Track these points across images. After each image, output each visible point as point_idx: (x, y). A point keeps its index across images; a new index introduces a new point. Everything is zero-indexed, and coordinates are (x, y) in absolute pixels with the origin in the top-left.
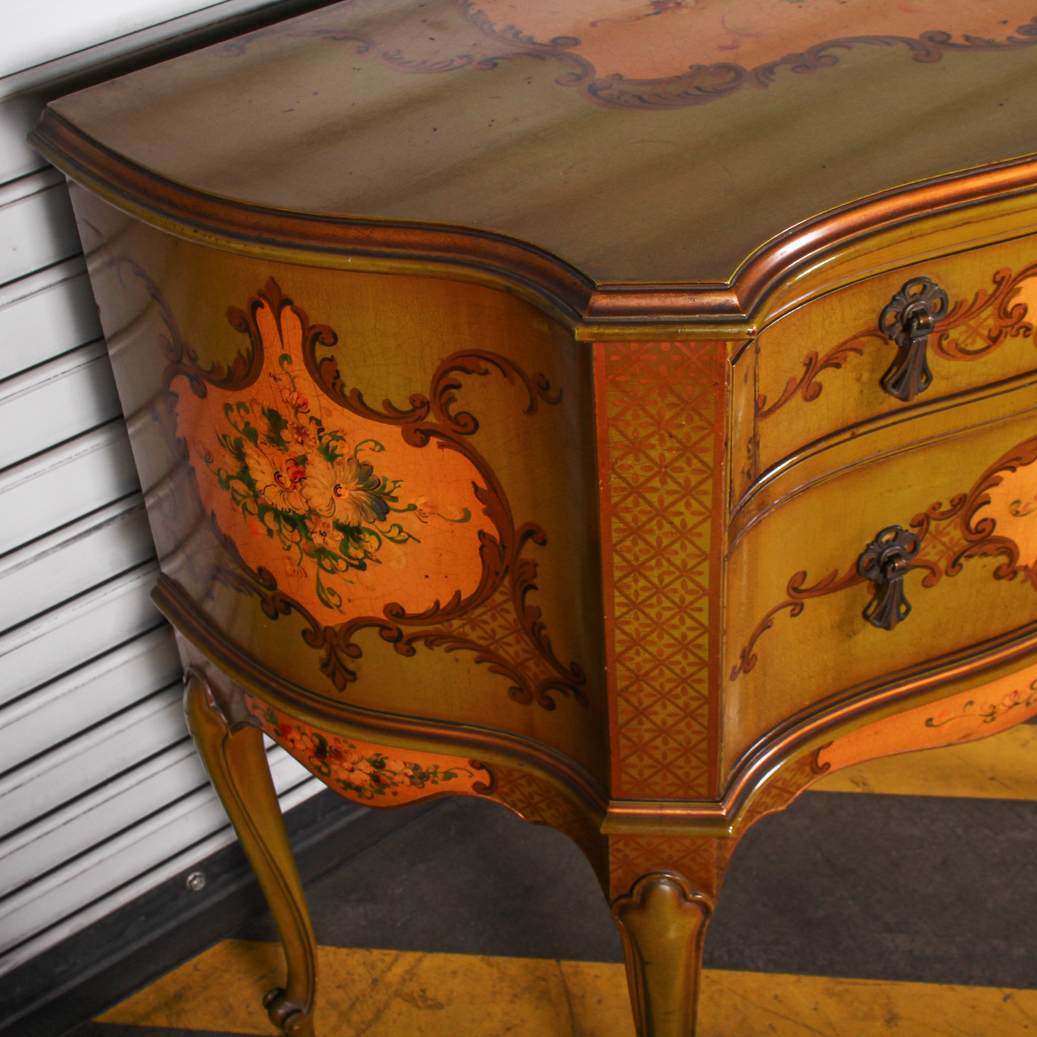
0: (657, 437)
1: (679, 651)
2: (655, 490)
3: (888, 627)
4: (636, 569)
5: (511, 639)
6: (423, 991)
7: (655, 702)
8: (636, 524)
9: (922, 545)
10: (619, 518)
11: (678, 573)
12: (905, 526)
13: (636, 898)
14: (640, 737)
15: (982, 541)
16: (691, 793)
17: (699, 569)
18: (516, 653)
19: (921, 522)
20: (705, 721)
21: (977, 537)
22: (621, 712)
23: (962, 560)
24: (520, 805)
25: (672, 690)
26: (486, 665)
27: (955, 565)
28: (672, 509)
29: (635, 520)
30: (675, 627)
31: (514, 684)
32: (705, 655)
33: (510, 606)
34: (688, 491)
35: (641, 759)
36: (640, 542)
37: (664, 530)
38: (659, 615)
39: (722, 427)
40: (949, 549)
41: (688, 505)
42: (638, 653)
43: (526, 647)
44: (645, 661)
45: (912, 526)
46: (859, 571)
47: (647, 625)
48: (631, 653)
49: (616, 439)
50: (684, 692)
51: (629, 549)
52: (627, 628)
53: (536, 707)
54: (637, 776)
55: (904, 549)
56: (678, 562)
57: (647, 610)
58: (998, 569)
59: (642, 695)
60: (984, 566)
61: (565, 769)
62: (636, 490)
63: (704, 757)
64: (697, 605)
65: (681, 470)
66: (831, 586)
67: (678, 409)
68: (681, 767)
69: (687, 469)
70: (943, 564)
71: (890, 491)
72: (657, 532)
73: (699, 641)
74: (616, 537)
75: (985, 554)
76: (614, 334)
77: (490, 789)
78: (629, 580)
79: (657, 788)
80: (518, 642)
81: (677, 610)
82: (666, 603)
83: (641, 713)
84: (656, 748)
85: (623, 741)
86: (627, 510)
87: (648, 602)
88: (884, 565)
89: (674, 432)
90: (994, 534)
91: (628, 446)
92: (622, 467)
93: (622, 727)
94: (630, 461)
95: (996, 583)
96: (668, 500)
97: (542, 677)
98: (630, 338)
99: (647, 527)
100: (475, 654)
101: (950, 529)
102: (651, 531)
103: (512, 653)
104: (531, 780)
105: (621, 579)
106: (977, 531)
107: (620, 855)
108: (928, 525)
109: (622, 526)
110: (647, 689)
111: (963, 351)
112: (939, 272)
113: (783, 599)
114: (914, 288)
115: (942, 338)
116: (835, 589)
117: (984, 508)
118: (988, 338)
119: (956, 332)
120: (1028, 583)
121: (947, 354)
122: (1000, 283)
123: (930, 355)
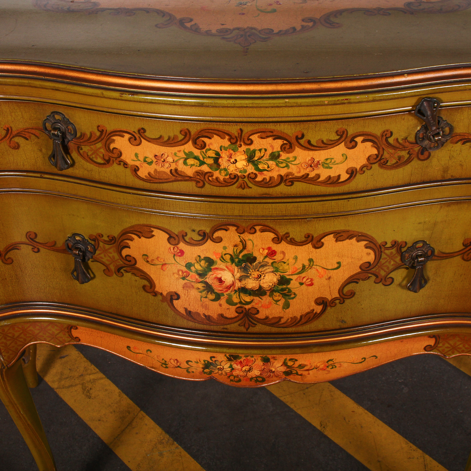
9: (98, 252)
15: (131, 267)
19: (95, 240)
21: (128, 263)
23: (123, 271)
27: (119, 271)
40: (114, 261)
45: (90, 239)
58: (145, 286)
60: (136, 281)
66: (54, 248)
70: (112, 268)
75: (135, 275)
90: (137, 266)
95: (146, 294)
101: (111, 251)
106: (126, 260)
108: (99, 243)
111: (92, 160)
112: (68, 113)
113: (24, 239)
114: (57, 117)
115: (79, 148)
116: (58, 251)
117: (128, 249)
118: (104, 159)
119: (85, 149)
120: (165, 303)
121: (84, 158)
122: (102, 132)
123: (74, 155)
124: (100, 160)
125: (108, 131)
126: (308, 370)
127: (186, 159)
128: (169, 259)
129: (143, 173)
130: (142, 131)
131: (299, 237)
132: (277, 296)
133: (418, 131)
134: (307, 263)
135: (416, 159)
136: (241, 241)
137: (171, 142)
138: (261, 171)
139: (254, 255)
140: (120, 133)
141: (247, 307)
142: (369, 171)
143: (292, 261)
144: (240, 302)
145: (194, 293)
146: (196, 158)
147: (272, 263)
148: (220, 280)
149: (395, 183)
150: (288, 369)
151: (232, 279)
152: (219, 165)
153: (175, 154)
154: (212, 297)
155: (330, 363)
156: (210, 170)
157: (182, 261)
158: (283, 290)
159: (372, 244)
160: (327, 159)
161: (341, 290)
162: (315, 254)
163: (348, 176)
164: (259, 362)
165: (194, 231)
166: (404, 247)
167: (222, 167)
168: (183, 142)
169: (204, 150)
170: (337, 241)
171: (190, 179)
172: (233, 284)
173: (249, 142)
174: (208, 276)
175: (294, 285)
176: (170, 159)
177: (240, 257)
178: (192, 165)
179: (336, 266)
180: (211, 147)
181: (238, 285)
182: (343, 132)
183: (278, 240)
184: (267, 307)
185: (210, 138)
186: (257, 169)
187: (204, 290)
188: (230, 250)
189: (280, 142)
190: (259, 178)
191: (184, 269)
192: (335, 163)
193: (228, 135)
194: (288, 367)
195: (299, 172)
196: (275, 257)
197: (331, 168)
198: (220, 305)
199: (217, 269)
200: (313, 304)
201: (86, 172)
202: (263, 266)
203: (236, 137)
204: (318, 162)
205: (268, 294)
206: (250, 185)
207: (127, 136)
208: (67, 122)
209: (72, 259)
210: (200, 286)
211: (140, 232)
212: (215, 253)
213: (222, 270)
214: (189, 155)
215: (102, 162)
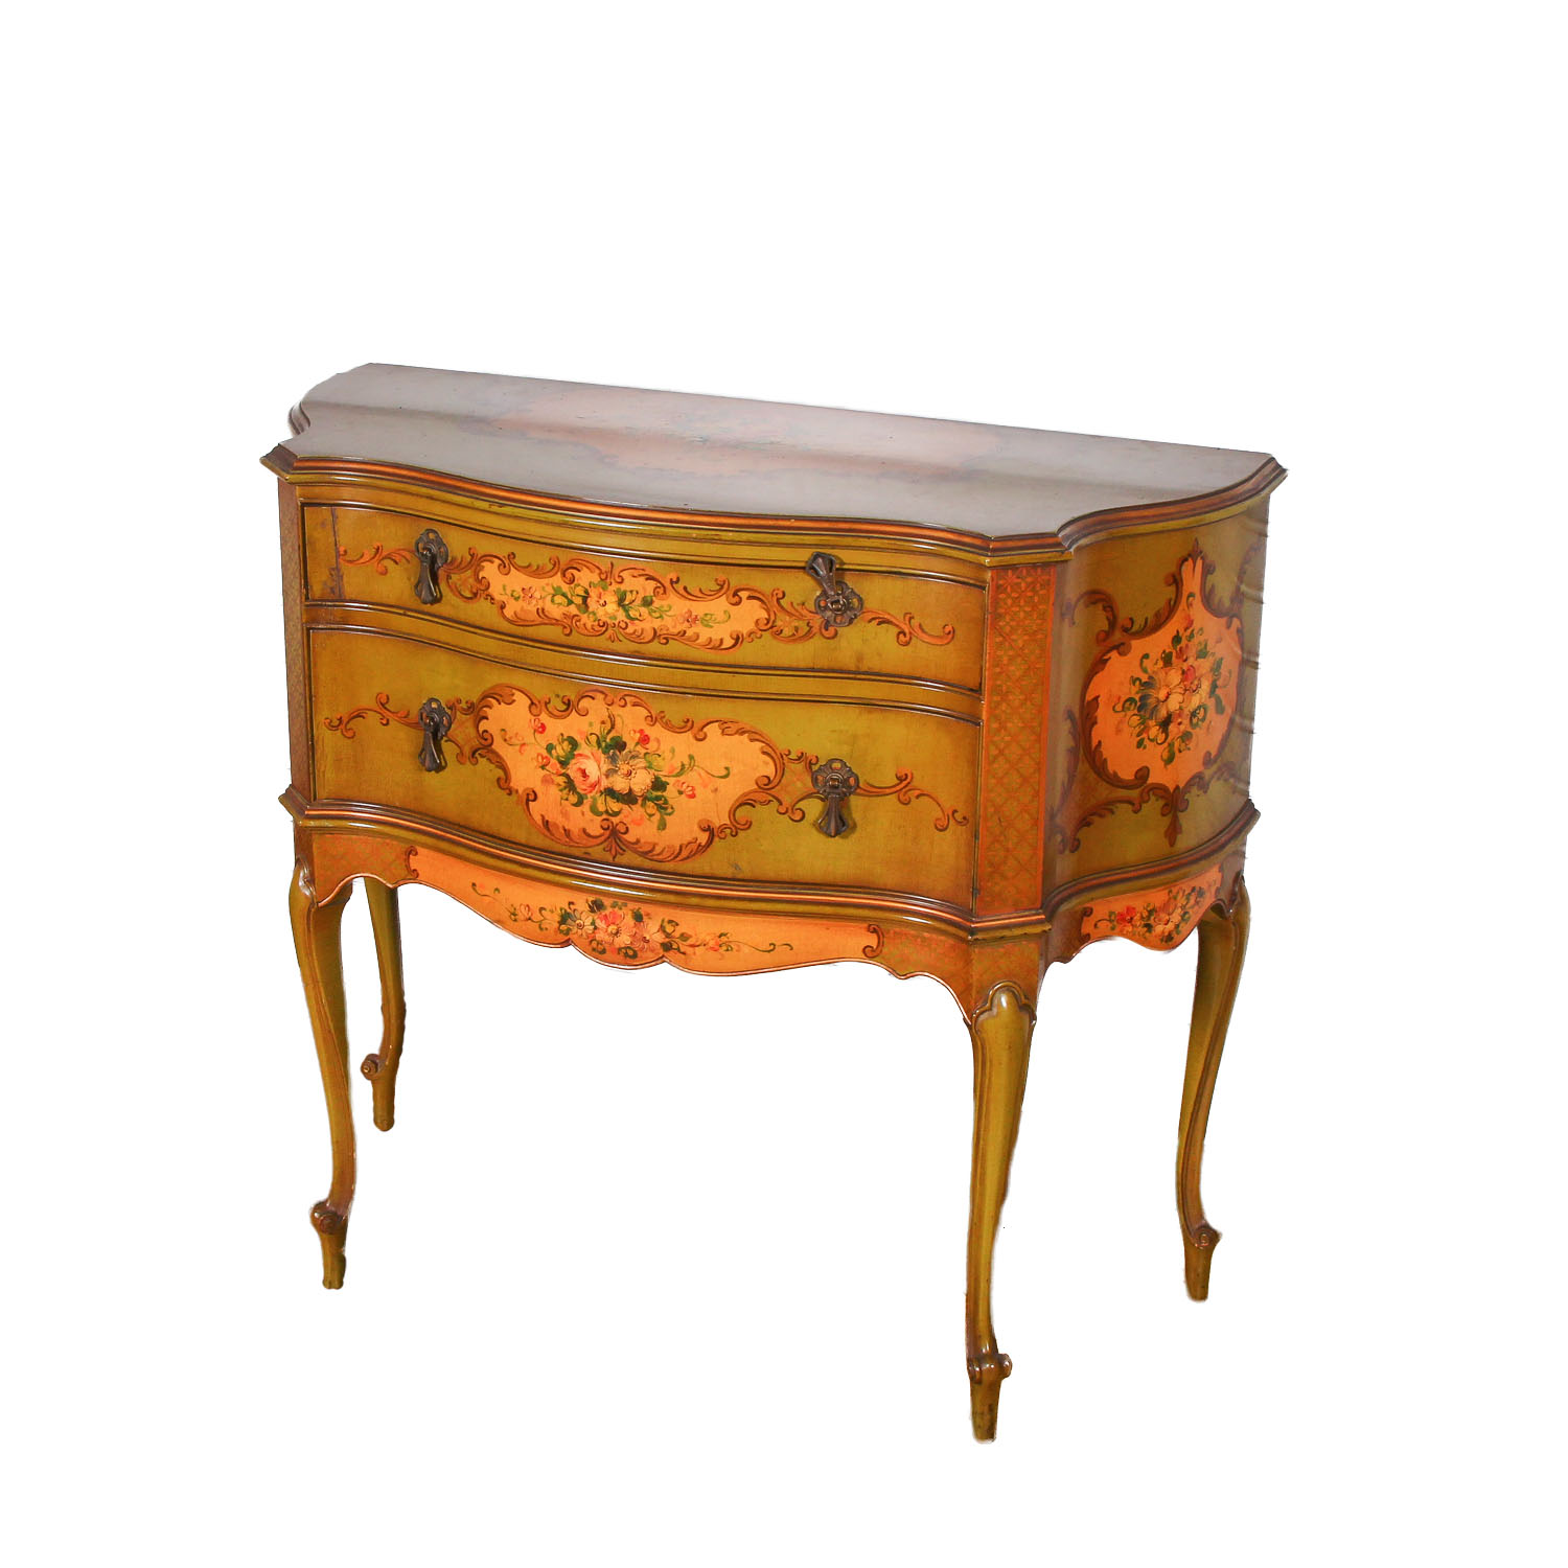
9: (454, 726)
15: (487, 749)
21: (484, 742)
27: (473, 755)
40: (469, 740)
46: (421, 720)
60: (491, 770)
66: (406, 720)
70: (467, 751)
75: (490, 760)
90: (493, 746)
106: (483, 737)
108: (456, 713)
111: (459, 593)
112: (442, 530)
113: (373, 704)
114: (431, 536)
115: (449, 577)
116: (408, 725)
117: (485, 721)
118: (471, 592)
119: (455, 577)
120: (520, 807)
121: (452, 590)
122: (472, 556)
123: (443, 586)
124: (467, 594)
125: (479, 556)
126: (693, 946)
127: (554, 596)
128: (529, 738)
129: (508, 612)
130: (512, 556)
131: (677, 721)
132: (651, 807)
133: (818, 597)
134: (686, 761)
135: (818, 635)
136: (609, 717)
137: (538, 572)
138: (632, 619)
139: (624, 740)
140: (489, 557)
141: (615, 820)
142: (758, 640)
143: (667, 755)
144: (607, 812)
145: (554, 791)
146: (564, 595)
147: (646, 754)
148: (584, 773)
149: (794, 665)
150: (667, 940)
151: (598, 773)
152: (587, 607)
153: (543, 588)
154: (574, 799)
155: (724, 939)
156: (578, 613)
157: (543, 739)
158: (658, 798)
159: (770, 751)
160: (706, 615)
161: (732, 813)
162: (698, 749)
163: (733, 641)
164: (629, 920)
165: (558, 696)
166: (815, 764)
167: (590, 610)
168: (552, 573)
169: (572, 585)
170: (723, 733)
171: (556, 622)
172: (598, 782)
173: (619, 580)
174: (569, 766)
175: (670, 793)
176: (537, 595)
177: (608, 740)
178: (559, 604)
179: (724, 773)
180: (580, 582)
181: (605, 783)
182: (724, 582)
183: (653, 720)
184: (638, 823)
185: (579, 571)
186: (628, 616)
187: (565, 788)
188: (596, 729)
189: (653, 584)
190: (630, 630)
191: (545, 753)
192: (715, 621)
193: (598, 568)
194: (668, 935)
195: (674, 627)
196: (647, 746)
197: (712, 627)
198: (583, 814)
199: (580, 755)
200: (696, 828)
201: (452, 609)
202: (633, 757)
203: (606, 572)
204: (696, 616)
205: (640, 802)
206: (621, 638)
207: (497, 562)
208: (440, 543)
209: (421, 734)
210: (561, 780)
211: (501, 696)
212: (581, 733)
213: (587, 757)
214: (557, 591)
215: (470, 596)
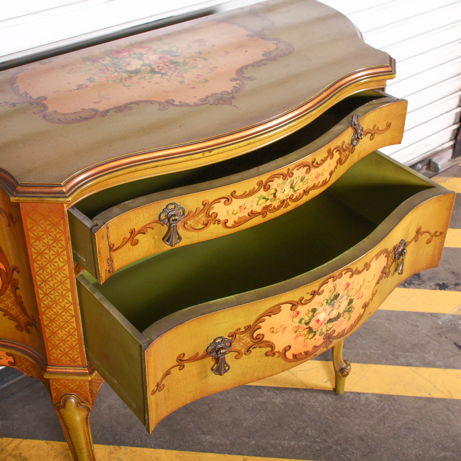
0: (45, 235)
1: (64, 311)
2: (47, 254)
3: (221, 375)
4: (45, 281)
5: (14, 307)
6: (20, 454)
7: (58, 330)
8: (43, 265)
9: (233, 344)
10: (36, 263)
11: (59, 283)
12: (226, 337)
13: (62, 404)
14: (55, 343)
15: (259, 342)
16: (76, 364)
17: (66, 282)
18: (16, 312)
19: (233, 335)
20: (76, 337)
21: (257, 341)
22: (47, 333)
23: (251, 349)
24: (25, 370)
25: (63, 325)
26: (7, 317)
27: (248, 350)
28: (54, 260)
29: (42, 264)
30: (61, 302)
31: (17, 324)
32: (73, 313)
33: (12, 295)
34: (58, 254)
35: (57, 351)
36: (45, 272)
37: (52, 268)
38: (55, 298)
39: (66, 232)
40: (245, 345)
41: (59, 259)
42: (50, 312)
43: (19, 310)
44: (53, 314)
45: (229, 336)
46: (207, 353)
47: (51, 302)
48: (47, 311)
49: (32, 236)
50: (68, 326)
51: (41, 274)
52: (44, 302)
53: (25, 333)
54: (56, 357)
55: (226, 345)
56: (59, 279)
57: (51, 296)
58: (267, 352)
59: (53, 327)
60: (261, 351)
61: (35, 355)
62: (41, 253)
63: (78, 350)
64: (67, 295)
65: (55, 247)
66: (196, 358)
67: (51, 226)
68: (71, 354)
69: (57, 247)
70: (243, 351)
71: (218, 324)
72: (50, 268)
73: (70, 308)
74: (36, 270)
75: (261, 347)
76: (24, 200)
77: (14, 364)
78: (43, 285)
79: (64, 362)
80: (16, 308)
81: (61, 296)
82: (57, 294)
83: (54, 334)
84: (61, 347)
85: (49, 344)
86: (39, 260)
87: (51, 293)
88: (217, 351)
89: (51, 234)
90: (264, 339)
91: (36, 238)
92: (35, 245)
93: (48, 339)
94: (37, 243)
95: (266, 358)
96: (52, 257)
97: (25, 321)
98: (28, 201)
99: (46, 266)
100: (3, 313)
101: (245, 338)
102: (48, 268)
103: (15, 312)
104: (27, 360)
105: (40, 285)
106: (256, 339)
107: (54, 387)
108: (236, 336)
109: (38, 266)
110: (55, 325)
111: (194, 229)
112: (180, 201)
113: (175, 363)
114: (171, 207)
115: (185, 224)
116: (198, 359)
117: (259, 330)
118: (204, 224)
119: (190, 222)
120: (280, 357)
121: (188, 230)
122: (205, 205)
123: (180, 230)
124: (200, 226)
125: (210, 202)
127: (258, 202)
129: (230, 223)
130: (234, 193)
131: (361, 268)
133: (352, 136)
134: (362, 283)
135: (350, 154)
136: (334, 287)
137: (251, 193)
138: (296, 191)
139: (339, 293)
140: (218, 200)
141: (330, 331)
142: (336, 170)
144: (327, 330)
145: (301, 339)
146: (264, 198)
148: (318, 321)
151: (325, 316)
152: (275, 198)
153: (252, 201)
154: (311, 336)
156: (271, 203)
157: (297, 319)
158: (349, 309)
159: (387, 254)
161: (373, 291)
162: (367, 274)
163: (330, 177)
166: (396, 248)
167: (277, 198)
168: (258, 190)
169: (269, 191)
170: (376, 259)
171: (259, 214)
172: (325, 320)
173: (292, 175)
174: (311, 322)
175: (354, 302)
176: (249, 205)
177: (332, 298)
178: (261, 204)
179: (373, 277)
180: (273, 187)
181: (328, 318)
182: (330, 150)
183: (352, 274)
184: (340, 326)
185: (273, 181)
186: (294, 191)
187: (307, 334)
188: (327, 296)
189: (305, 169)
190: (294, 197)
191: (298, 325)
192: (325, 171)
193: (282, 175)
195: (312, 184)
196: (348, 288)
197: (324, 175)
198: (315, 339)
199: (317, 314)
200: (361, 309)
201: (188, 240)
202: (342, 297)
203: (286, 175)
204: (320, 173)
205: (342, 315)
206: (290, 203)
207: (223, 201)
208: (179, 208)
210: (306, 331)
211: (272, 313)
212: (319, 303)
214: (260, 198)
215: (202, 227)
